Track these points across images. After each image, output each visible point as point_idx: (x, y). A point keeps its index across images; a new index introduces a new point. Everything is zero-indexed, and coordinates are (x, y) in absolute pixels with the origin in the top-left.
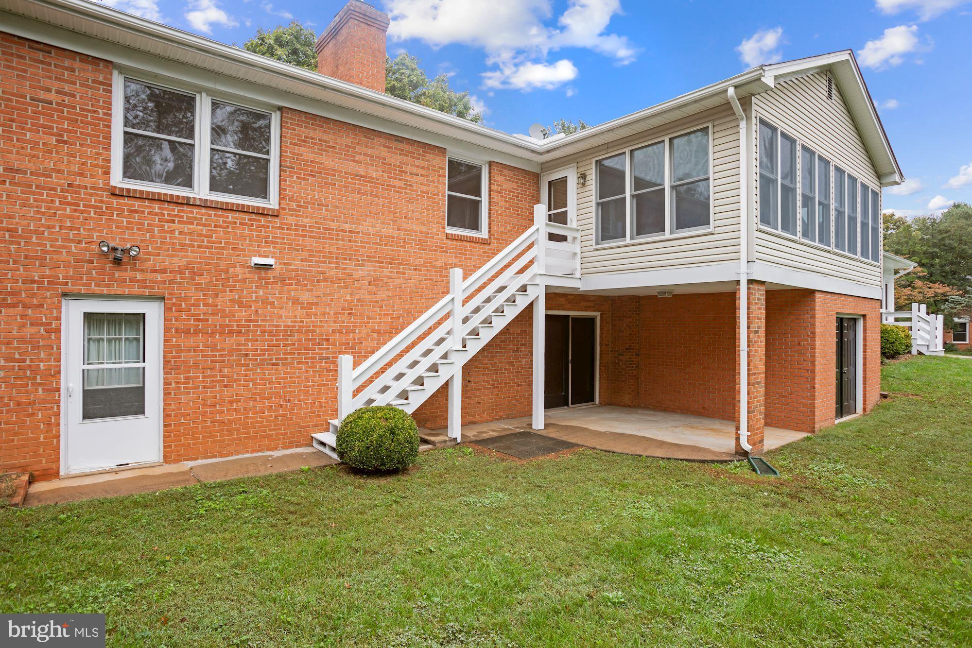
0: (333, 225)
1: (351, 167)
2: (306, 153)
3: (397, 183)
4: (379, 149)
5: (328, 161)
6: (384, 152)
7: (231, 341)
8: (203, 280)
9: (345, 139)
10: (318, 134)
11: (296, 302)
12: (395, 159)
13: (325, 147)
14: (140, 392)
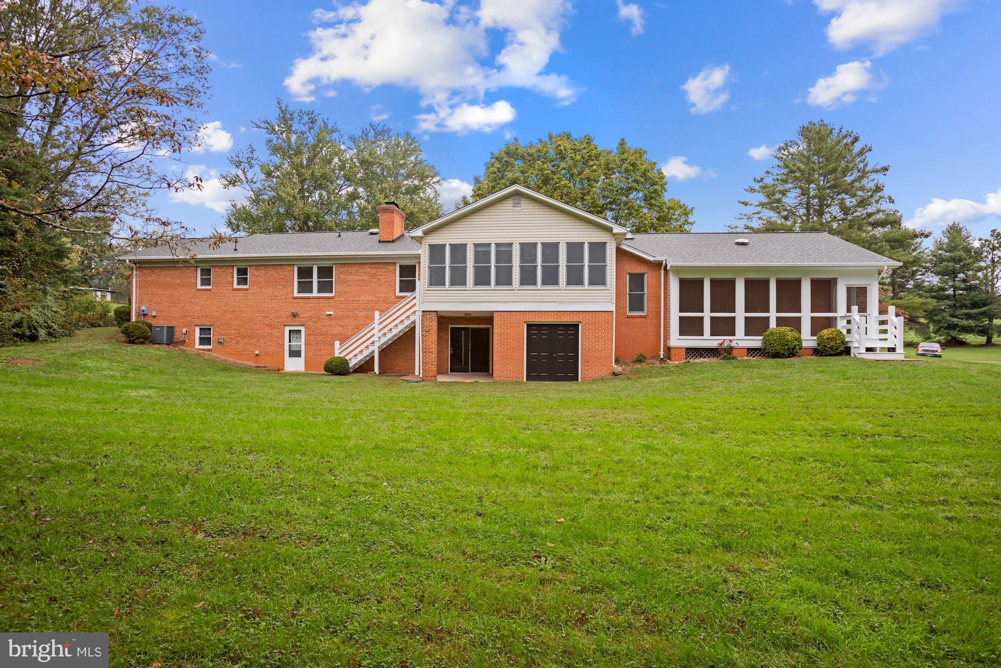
0: (351, 299)
1: (357, 278)
2: (342, 277)
3: (374, 280)
4: (367, 269)
5: (349, 277)
6: (369, 270)
7: (321, 338)
8: (314, 320)
9: (355, 268)
10: (346, 269)
11: (339, 325)
12: (374, 271)
13: (348, 273)
14: (300, 351)
